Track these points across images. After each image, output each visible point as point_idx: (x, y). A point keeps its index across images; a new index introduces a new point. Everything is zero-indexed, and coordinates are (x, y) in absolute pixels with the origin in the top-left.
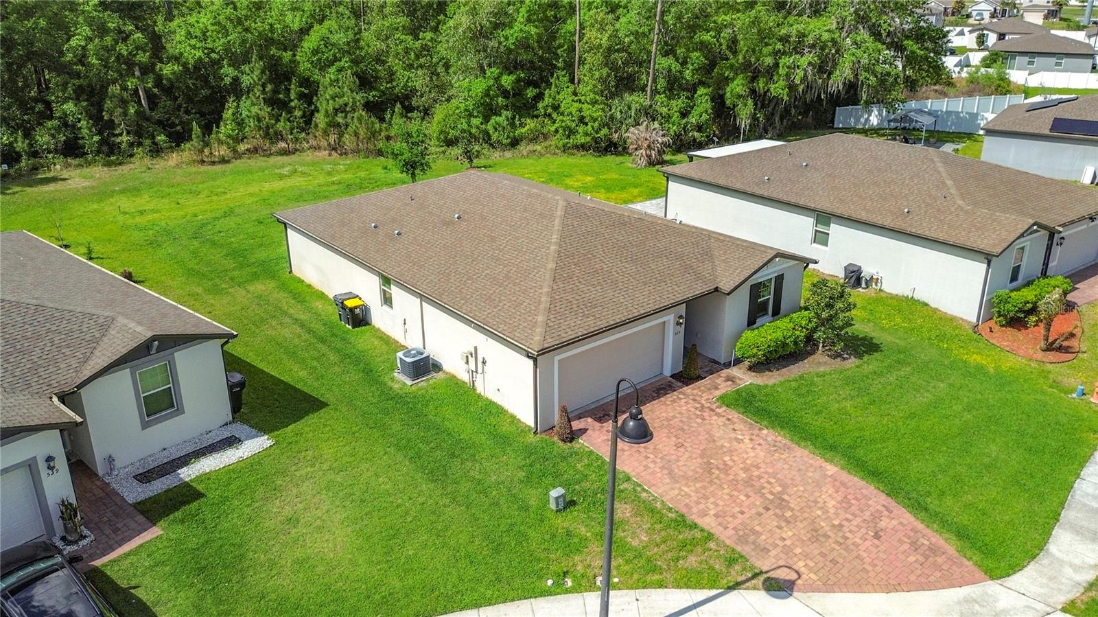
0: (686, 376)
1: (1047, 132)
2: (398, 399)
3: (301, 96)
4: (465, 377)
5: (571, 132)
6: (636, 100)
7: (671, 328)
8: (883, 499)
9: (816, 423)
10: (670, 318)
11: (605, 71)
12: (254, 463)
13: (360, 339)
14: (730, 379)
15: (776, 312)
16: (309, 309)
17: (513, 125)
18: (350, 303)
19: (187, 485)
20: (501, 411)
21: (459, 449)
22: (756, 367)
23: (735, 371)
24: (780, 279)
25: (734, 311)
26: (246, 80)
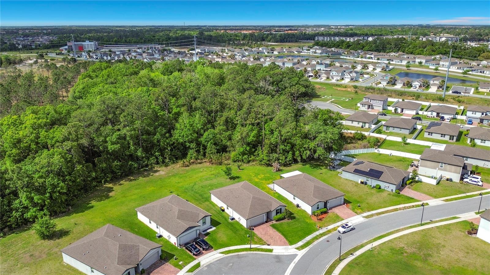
0: (266, 222)
1: (352, 172)
2: (230, 223)
3: (203, 149)
4: (238, 221)
5: (261, 161)
6: (275, 155)
7: (265, 216)
8: (284, 238)
9: (280, 229)
10: (265, 214)
11: (269, 149)
12: (215, 230)
13: (223, 213)
14: (272, 222)
15: (281, 213)
16: (215, 208)
17: (248, 158)
18: (222, 208)
19: (208, 232)
20: (243, 226)
21: (237, 230)
22: (276, 221)
23: (273, 221)
24: (281, 209)
25: (274, 213)
26: (191, 146)
